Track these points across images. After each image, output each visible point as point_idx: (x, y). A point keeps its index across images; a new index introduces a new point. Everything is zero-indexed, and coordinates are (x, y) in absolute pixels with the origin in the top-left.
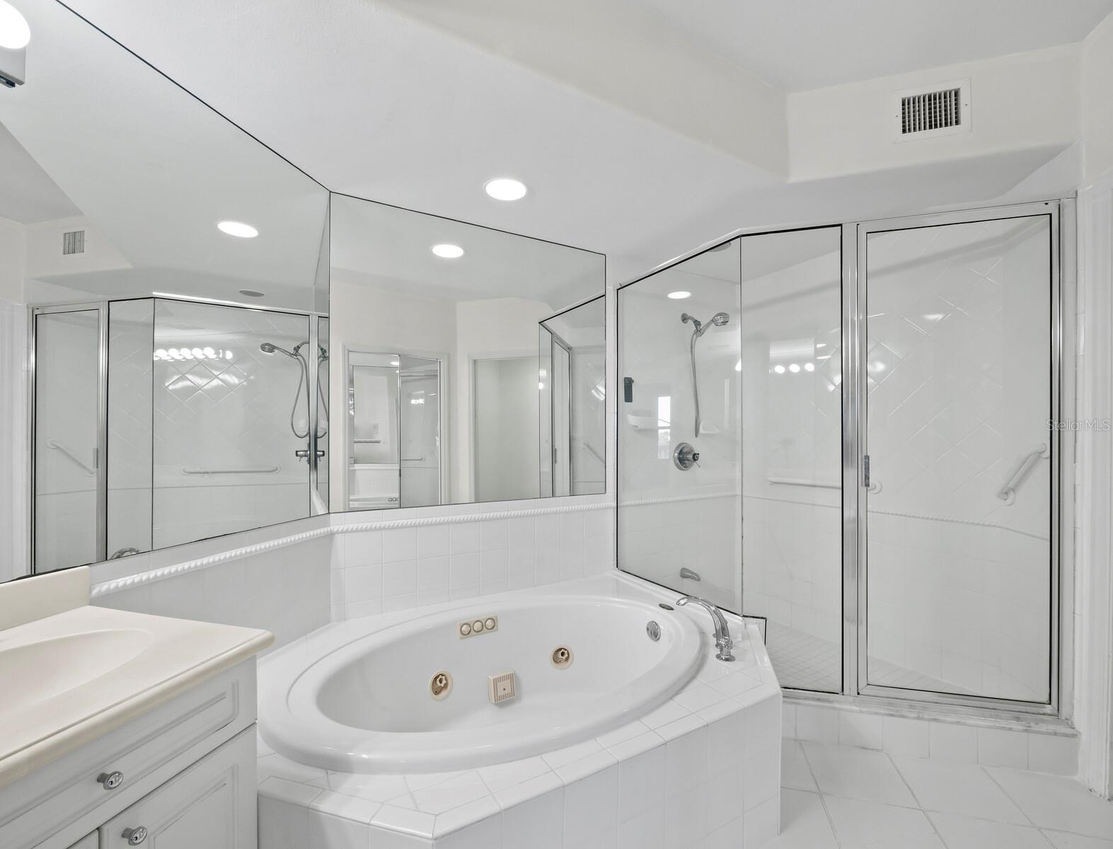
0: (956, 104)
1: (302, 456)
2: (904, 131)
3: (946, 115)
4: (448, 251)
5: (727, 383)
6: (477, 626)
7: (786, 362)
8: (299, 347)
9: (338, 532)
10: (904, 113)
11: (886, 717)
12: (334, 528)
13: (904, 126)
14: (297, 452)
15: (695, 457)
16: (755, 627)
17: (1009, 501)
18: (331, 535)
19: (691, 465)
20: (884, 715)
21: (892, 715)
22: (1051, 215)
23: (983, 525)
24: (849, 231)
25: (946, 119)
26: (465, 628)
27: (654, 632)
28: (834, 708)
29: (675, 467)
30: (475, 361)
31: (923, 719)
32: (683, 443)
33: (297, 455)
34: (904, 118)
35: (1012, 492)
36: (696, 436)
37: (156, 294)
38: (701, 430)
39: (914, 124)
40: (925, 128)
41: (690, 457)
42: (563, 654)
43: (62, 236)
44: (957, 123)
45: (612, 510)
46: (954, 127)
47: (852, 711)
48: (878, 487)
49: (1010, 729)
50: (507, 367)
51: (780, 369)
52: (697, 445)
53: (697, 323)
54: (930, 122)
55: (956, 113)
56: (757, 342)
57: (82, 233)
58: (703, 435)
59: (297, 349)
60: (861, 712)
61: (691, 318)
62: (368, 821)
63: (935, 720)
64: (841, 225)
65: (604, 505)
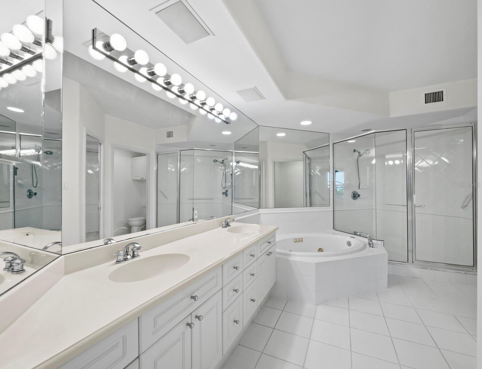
0: (442, 96)
1: (224, 194)
2: (426, 103)
3: (439, 98)
4: (281, 135)
5: (368, 168)
6: (298, 240)
7: (394, 159)
8: (223, 160)
9: (261, 214)
10: (426, 97)
11: (421, 269)
12: (260, 212)
13: (426, 101)
14: (223, 193)
15: (359, 196)
16: (380, 242)
17: (465, 210)
18: (260, 214)
19: (357, 198)
20: (421, 268)
21: (423, 268)
22: (472, 126)
23: (458, 217)
24: (409, 131)
25: (439, 99)
26: (295, 240)
27: (349, 244)
28: (405, 266)
29: (352, 199)
30: (274, 162)
31: (433, 270)
32: (354, 191)
33: (223, 194)
34: (426, 99)
35: (466, 207)
36: (359, 189)
37: (194, 149)
38: (361, 187)
39: (429, 101)
40: (432, 102)
41: (357, 195)
42: (321, 250)
43: (166, 133)
44: (442, 100)
45: (332, 212)
46: (441, 102)
47: (411, 267)
48: (424, 206)
49: (460, 273)
50: (283, 164)
51: (391, 163)
52: (359, 192)
53: (359, 153)
54: (434, 100)
55: (442, 97)
56: (381, 157)
57: (172, 132)
58: (362, 189)
59: (223, 161)
60: (414, 267)
61: (357, 151)
62: (300, 261)
63: (437, 270)
64: (406, 129)
65: (330, 210)
